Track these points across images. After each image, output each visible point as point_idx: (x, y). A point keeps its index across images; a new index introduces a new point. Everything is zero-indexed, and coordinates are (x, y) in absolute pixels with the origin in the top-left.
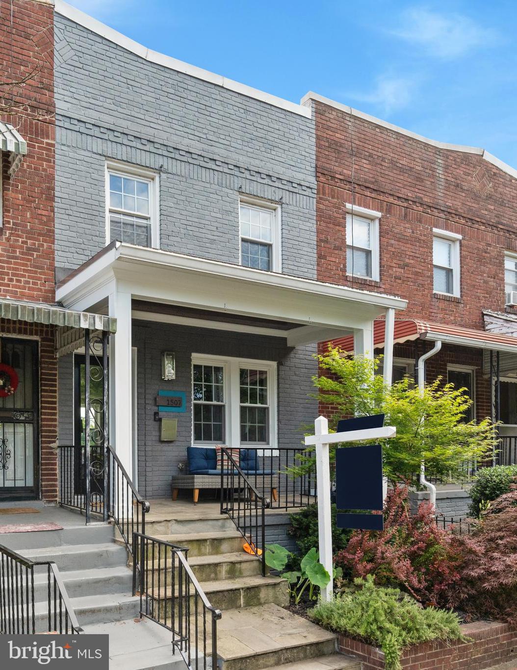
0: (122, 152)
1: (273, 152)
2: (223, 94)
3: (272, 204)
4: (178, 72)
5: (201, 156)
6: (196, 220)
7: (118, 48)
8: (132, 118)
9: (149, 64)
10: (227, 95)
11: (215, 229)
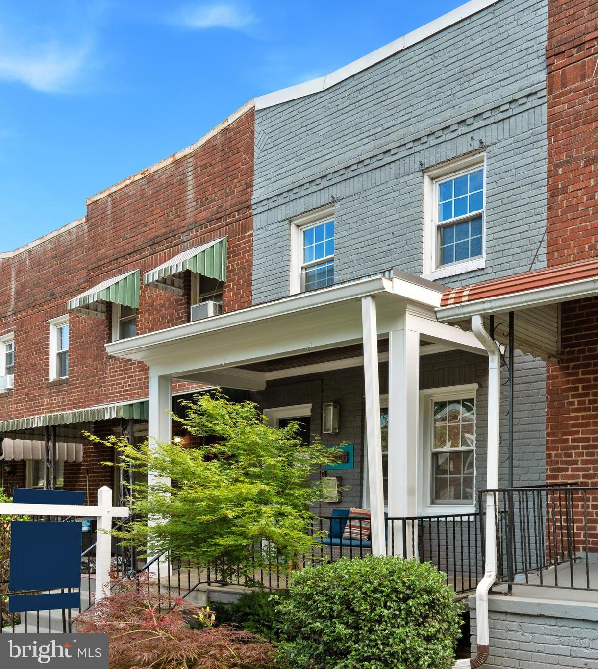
0: (299, 206)
1: (473, 82)
2: (403, 59)
3: (475, 157)
4: (353, 76)
5: (373, 157)
6: (370, 237)
7: (301, 100)
8: (310, 164)
9: (327, 92)
10: (410, 54)
11: (390, 236)
